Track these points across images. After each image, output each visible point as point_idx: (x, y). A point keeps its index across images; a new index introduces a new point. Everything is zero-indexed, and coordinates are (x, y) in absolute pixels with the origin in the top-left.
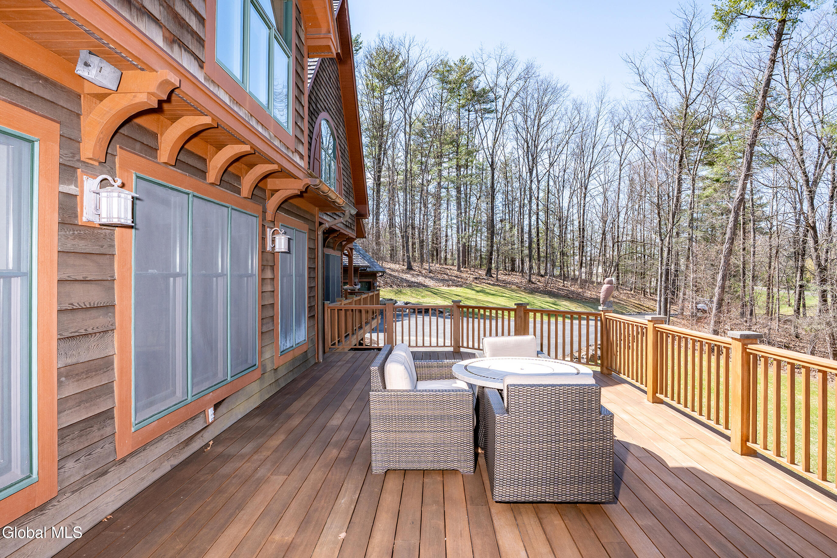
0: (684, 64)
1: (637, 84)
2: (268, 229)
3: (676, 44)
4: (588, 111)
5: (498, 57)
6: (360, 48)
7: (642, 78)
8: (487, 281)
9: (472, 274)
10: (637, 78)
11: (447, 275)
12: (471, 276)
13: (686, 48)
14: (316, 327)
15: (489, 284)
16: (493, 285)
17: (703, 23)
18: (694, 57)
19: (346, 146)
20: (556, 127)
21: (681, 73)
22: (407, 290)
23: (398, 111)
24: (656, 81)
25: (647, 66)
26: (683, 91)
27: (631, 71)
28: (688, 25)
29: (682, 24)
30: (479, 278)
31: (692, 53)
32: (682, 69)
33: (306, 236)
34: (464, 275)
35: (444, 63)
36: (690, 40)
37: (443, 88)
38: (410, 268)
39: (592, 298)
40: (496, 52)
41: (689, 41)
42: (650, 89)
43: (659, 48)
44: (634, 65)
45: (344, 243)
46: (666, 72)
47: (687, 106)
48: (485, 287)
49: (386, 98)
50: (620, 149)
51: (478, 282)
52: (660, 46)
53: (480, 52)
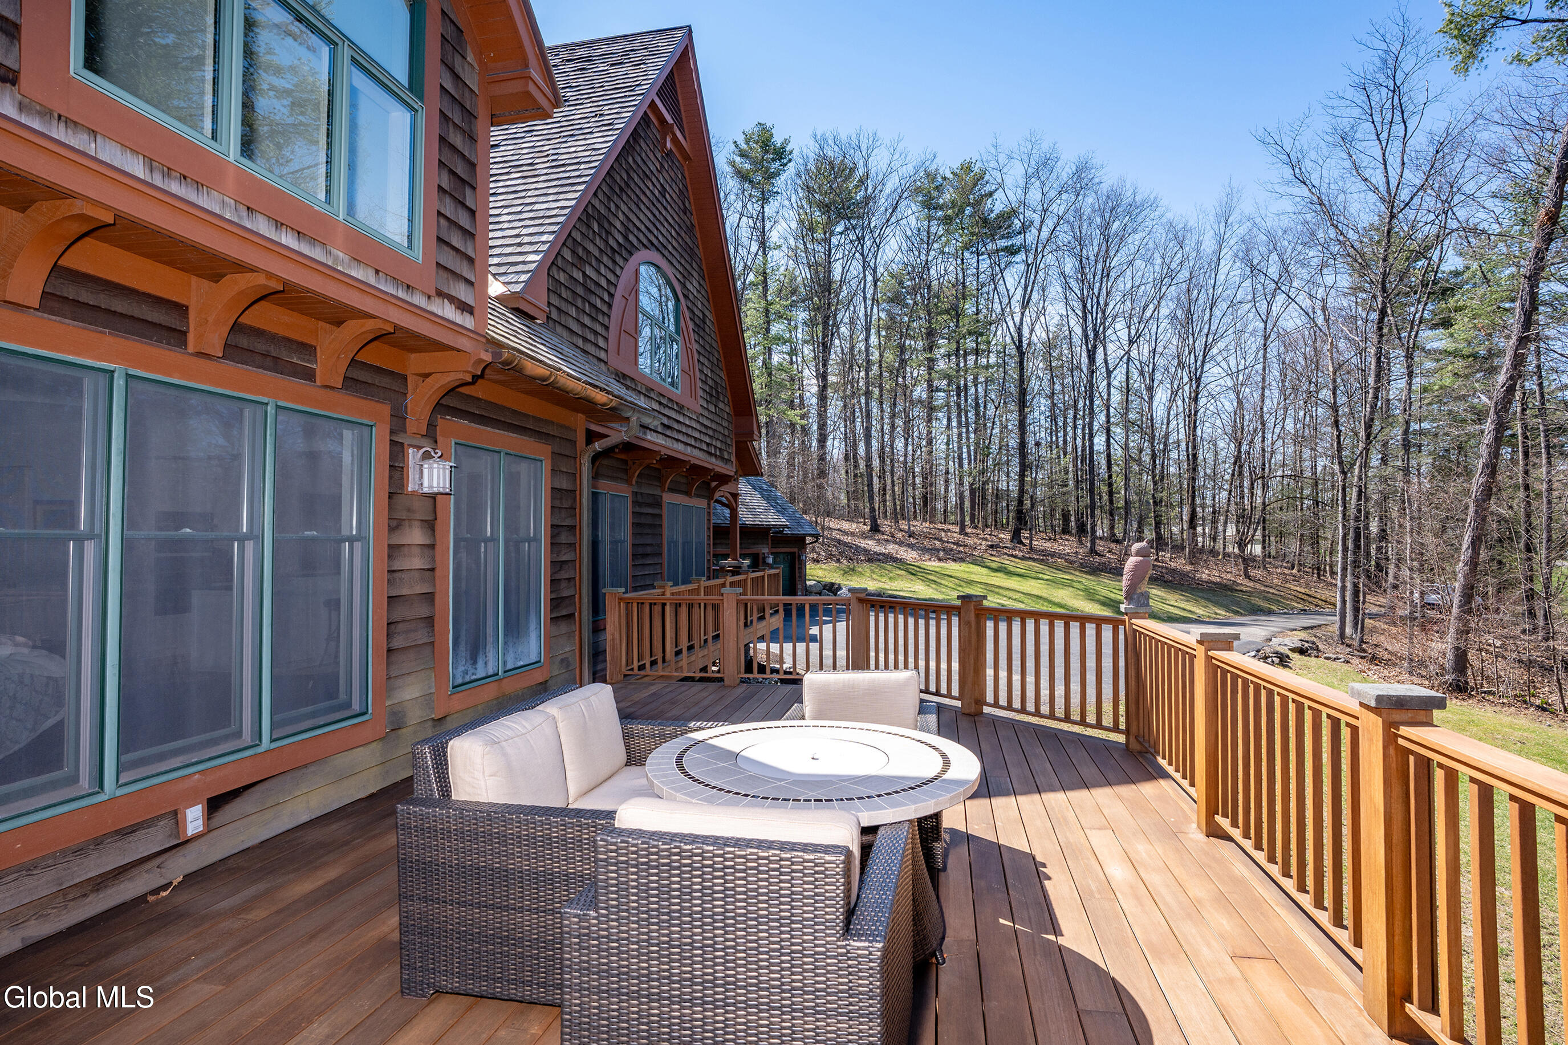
0: (1384, 136)
1: (1288, 183)
2: (411, 451)
3: (1365, 99)
4: (1199, 243)
5: (1025, 157)
6: (790, 161)
7: (1297, 171)
8: (1011, 552)
9: (986, 540)
10: (1288, 172)
11: (940, 540)
12: (984, 543)
13: (1388, 105)
14: (577, 638)
15: (1015, 557)
16: (1023, 558)
17: (1421, 54)
18: (1404, 122)
19: (707, 313)
20: (1140, 274)
21: (1378, 153)
22: (865, 568)
23: (855, 262)
24: (1325, 173)
25: (1305, 148)
26: (1382, 188)
27: (1275, 160)
28: (1391, 62)
29: (1377, 61)
30: (997, 546)
31: (1399, 113)
32: (1379, 146)
33: (546, 466)
34: (970, 541)
35: (931, 176)
36: (1396, 90)
37: (930, 219)
38: (875, 529)
39: (1211, 582)
40: (1022, 149)
41: (1394, 92)
42: (1313, 190)
43: (1331, 111)
44: (1279, 148)
45: (714, 484)
46: (1346, 156)
47: (1393, 216)
48: (1007, 562)
49: (834, 240)
50: (1263, 308)
51: (994, 553)
52: (1333, 108)
53: (993, 150)
